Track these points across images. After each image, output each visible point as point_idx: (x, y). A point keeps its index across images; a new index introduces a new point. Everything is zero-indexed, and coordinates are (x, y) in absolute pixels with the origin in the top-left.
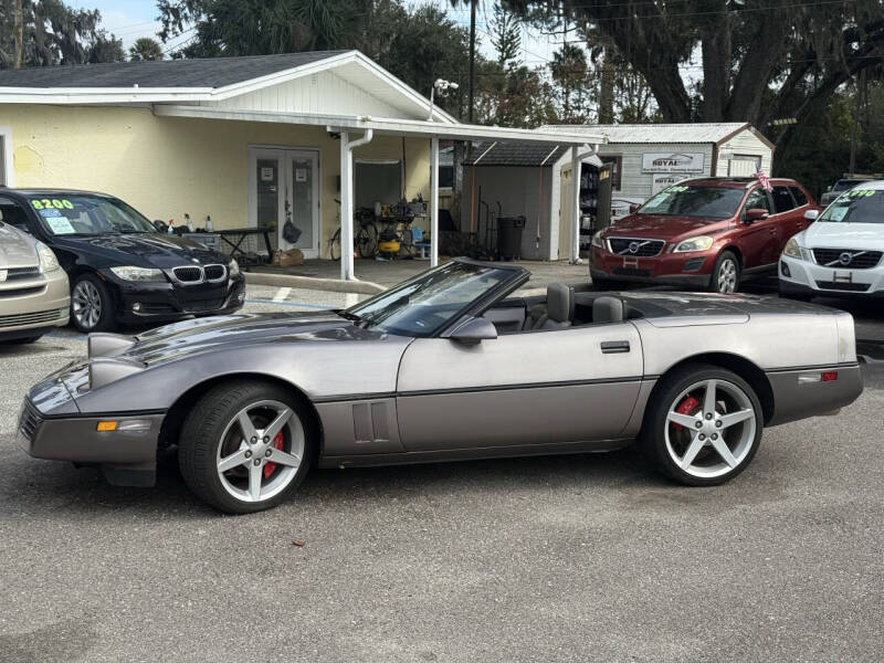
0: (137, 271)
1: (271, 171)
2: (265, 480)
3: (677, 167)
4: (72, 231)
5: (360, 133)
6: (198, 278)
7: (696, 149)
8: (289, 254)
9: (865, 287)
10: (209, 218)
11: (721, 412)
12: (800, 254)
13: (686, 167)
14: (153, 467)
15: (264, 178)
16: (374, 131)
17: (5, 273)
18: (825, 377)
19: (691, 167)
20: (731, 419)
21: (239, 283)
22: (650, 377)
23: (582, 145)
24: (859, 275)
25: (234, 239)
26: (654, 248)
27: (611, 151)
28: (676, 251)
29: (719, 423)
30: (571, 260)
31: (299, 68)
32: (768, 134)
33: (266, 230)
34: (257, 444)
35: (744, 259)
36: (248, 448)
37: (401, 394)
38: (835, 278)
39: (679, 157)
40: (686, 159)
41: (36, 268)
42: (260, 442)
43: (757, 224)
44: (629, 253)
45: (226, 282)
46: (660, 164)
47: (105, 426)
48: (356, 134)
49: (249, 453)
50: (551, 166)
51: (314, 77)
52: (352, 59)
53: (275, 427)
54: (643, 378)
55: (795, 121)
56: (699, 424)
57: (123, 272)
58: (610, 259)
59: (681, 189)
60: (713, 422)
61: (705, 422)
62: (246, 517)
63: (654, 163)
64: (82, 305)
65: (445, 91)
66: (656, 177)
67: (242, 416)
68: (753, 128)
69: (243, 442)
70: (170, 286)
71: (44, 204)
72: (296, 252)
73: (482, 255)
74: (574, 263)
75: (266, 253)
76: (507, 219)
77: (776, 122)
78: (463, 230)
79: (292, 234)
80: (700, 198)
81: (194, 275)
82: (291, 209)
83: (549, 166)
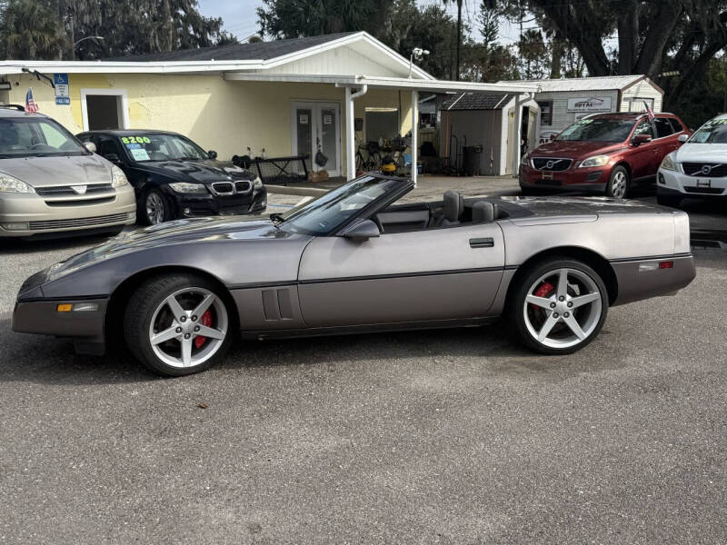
0: (187, 186)
1: (306, 117)
2: (196, 350)
3: (592, 108)
4: (148, 158)
5: (359, 88)
6: (231, 191)
7: (607, 94)
8: (319, 173)
9: (721, 190)
10: (264, 150)
11: (573, 294)
12: (672, 166)
13: (598, 107)
14: (101, 340)
15: (302, 122)
16: (368, 86)
17: (85, 188)
18: (662, 265)
19: (602, 107)
20: (581, 301)
21: (262, 194)
22: (511, 267)
23: (522, 93)
24: (717, 182)
25: (281, 164)
26: (565, 164)
27: (545, 98)
28: (581, 166)
29: (570, 304)
30: (514, 175)
31: (323, 45)
32: (658, 82)
33: (303, 158)
34: (186, 322)
35: (633, 171)
36: (177, 325)
37: (301, 282)
38: (698, 184)
39: (593, 101)
40: (598, 102)
41: (110, 184)
42: (189, 320)
43: (643, 146)
44: (546, 169)
45: (251, 194)
46: (580, 106)
47: (64, 308)
48: (356, 88)
49: (179, 330)
50: (501, 109)
51: (336, 51)
52: (361, 37)
53: (202, 308)
54: (505, 268)
55: (678, 73)
56: (553, 305)
57: (177, 187)
58: (532, 172)
59: (588, 122)
60: (565, 303)
61: (559, 303)
62: (177, 380)
63: (576, 105)
64: (153, 210)
65: (420, 57)
66: (577, 115)
67: (171, 300)
68: (648, 79)
69: (174, 321)
70: (211, 197)
71: (130, 140)
72: (324, 172)
74: (517, 177)
75: (304, 173)
76: (470, 147)
77: (664, 74)
78: (441, 155)
79: (321, 160)
80: (604, 127)
81: (229, 188)
82: (321, 143)
83: (500, 109)
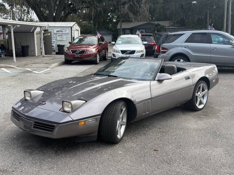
3: (62, 32)
7: (67, 28)
12: (117, 52)
13: (65, 32)
18: (216, 80)
19: (66, 32)
20: (204, 93)
22: (194, 85)
26: (83, 52)
30: (43, 56)
32: (79, 24)
35: (100, 54)
37: (153, 98)
39: (63, 30)
40: (65, 31)
42: (121, 119)
43: (101, 45)
46: (58, 32)
47: (81, 123)
50: (34, 32)
55: (87, 22)
56: (199, 95)
59: (81, 38)
60: (201, 94)
63: (57, 31)
66: (58, 35)
73: (18, 55)
74: (44, 56)
76: (24, 46)
83: (33, 32)
